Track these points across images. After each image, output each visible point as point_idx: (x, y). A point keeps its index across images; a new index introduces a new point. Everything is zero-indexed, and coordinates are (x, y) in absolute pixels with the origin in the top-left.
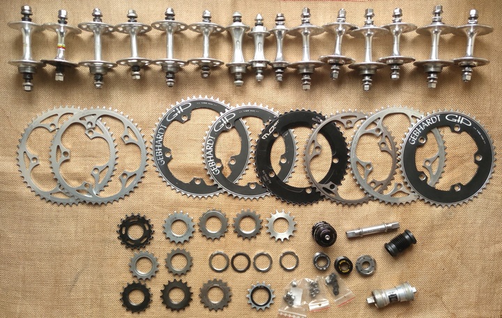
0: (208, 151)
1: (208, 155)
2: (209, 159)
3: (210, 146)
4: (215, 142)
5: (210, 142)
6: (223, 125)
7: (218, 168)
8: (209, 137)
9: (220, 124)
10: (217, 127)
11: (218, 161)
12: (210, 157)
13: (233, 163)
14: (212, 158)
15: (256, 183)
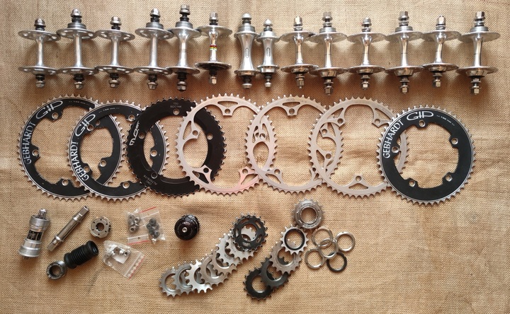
0: (73, 157)
1: (74, 162)
2: (75, 166)
3: (74, 152)
4: (79, 146)
5: (73, 148)
6: (84, 128)
7: (87, 174)
8: (72, 142)
9: (80, 128)
10: (79, 131)
11: (84, 166)
12: (76, 163)
13: (103, 165)
14: (78, 165)
15: (129, 182)
